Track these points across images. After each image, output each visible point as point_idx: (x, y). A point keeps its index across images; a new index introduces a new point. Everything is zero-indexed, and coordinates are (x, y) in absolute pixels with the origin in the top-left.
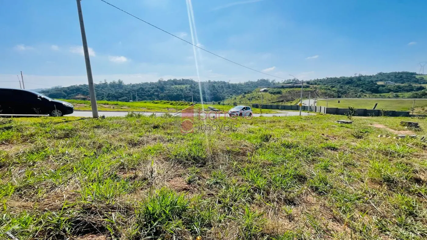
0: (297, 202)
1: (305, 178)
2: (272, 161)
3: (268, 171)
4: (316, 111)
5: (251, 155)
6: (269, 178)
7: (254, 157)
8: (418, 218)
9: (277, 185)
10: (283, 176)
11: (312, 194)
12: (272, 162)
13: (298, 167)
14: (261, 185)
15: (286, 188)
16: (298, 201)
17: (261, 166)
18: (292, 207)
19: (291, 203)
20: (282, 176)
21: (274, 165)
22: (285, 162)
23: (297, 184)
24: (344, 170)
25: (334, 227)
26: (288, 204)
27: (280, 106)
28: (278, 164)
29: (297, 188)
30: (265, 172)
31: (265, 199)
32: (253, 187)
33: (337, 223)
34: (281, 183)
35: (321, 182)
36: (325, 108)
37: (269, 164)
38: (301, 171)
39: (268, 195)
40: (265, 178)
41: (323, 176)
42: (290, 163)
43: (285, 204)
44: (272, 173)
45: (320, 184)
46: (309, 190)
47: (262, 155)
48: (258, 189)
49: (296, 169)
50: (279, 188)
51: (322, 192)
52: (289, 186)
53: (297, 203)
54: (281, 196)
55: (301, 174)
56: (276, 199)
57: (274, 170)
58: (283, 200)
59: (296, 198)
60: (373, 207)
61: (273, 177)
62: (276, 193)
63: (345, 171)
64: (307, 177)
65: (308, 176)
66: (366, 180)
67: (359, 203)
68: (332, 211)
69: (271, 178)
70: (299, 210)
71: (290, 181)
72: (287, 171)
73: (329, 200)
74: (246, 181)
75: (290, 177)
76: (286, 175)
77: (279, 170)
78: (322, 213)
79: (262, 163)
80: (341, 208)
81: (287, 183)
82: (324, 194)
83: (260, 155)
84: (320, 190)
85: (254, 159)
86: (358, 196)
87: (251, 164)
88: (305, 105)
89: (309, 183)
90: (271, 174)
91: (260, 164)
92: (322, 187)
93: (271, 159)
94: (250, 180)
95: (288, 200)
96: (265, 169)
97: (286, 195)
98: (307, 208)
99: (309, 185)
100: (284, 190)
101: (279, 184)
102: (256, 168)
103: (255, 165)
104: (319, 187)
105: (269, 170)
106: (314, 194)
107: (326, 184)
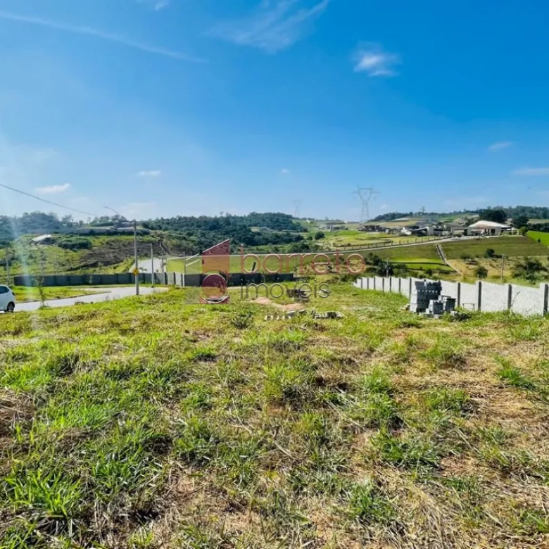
0: (159, 506)
1: (168, 441)
2: (88, 424)
3: (81, 455)
4: (166, 283)
5: (27, 428)
6: (87, 475)
7: (35, 430)
8: (330, 444)
9: (109, 486)
10: (121, 453)
11: (186, 470)
12: (87, 427)
13: (150, 421)
14: (66, 506)
15: (130, 484)
16: (161, 504)
17: (58, 450)
18: (151, 525)
19: (147, 515)
20: (117, 455)
21: (93, 435)
22: (121, 417)
23: (152, 463)
24: (231, 397)
25: (234, 524)
26: (139, 523)
27: (91, 277)
28: (103, 428)
29: (155, 473)
30: (73, 463)
31: (81, 539)
32: (43, 523)
33: (237, 515)
34: (118, 475)
35: (198, 437)
36: (182, 275)
37: (80, 437)
38: (157, 429)
39: (88, 523)
40: (75, 479)
41: (199, 422)
42: (133, 415)
43: (134, 525)
44: (92, 459)
45: (196, 443)
46: (180, 465)
47: (60, 415)
48: (57, 522)
49: (146, 427)
50: (114, 492)
51: (204, 458)
52: (137, 475)
53: (158, 510)
54: (121, 510)
55: (158, 435)
56: (112, 525)
57: (96, 449)
58: (129, 517)
59: (157, 498)
60: (281, 451)
61: (95, 470)
62: (108, 509)
63: (232, 399)
64: (171, 436)
65: (173, 434)
66: (264, 406)
67: (261, 454)
68: (225, 492)
69: (90, 473)
70: (166, 524)
71: (136, 461)
72: (128, 439)
73: (218, 470)
74: (18, 513)
75: (135, 451)
76: (126, 449)
77: (109, 444)
78: (209, 506)
79: (60, 441)
80: (238, 477)
81: (131, 469)
82: (208, 461)
83: (53, 419)
84: (199, 457)
85: (35, 437)
86: (259, 441)
87: (28, 456)
88: (145, 272)
89: (177, 449)
90: (88, 461)
91: (56, 444)
92: (202, 448)
93: (85, 422)
94: (31, 506)
95: (140, 512)
96: (71, 455)
97: (132, 503)
98: (180, 511)
99: (178, 453)
100: (126, 491)
101: (113, 480)
102: (45, 459)
103: (40, 453)
104: (196, 449)
105: (83, 452)
106: (188, 471)
107: (207, 439)
